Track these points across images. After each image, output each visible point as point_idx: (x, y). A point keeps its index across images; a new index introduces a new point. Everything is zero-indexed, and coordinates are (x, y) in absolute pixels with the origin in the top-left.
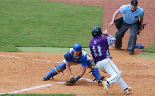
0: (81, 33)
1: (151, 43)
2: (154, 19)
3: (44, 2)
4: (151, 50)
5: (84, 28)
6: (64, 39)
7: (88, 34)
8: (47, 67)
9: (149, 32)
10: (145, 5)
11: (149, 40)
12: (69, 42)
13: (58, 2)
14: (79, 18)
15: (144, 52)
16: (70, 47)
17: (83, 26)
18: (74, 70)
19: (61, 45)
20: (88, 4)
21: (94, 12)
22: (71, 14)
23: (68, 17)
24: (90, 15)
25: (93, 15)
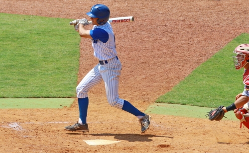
0: (38, 71)
1: (172, 86)
4: (172, 100)
5: (45, 61)
6: (8, 81)
7: (52, 72)
11: (168, 80)
12: (16, 88)
14: (35, 42)
15: (159, 104)
16: (19, 96)
17: (43, 56)
19: (1, 94)
21: (63, 30)
22: (19, 35)
23: (14, 41)
24: (56, 35)
25: (62, 36)
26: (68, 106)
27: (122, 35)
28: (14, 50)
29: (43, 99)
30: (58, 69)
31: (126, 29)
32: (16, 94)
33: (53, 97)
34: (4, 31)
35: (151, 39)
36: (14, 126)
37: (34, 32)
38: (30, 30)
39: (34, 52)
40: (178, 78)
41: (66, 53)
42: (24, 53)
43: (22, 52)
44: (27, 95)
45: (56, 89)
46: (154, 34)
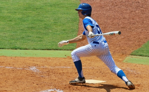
0: (50, 31)
1: (142, 44)
4: (142, 54)
5: (55, 25)
6: (29, 38)
7: (59, 32)
11: (139, 40)
12: (35, 42)
14: (49, 11)
15: (133, 56)
16: (37, 49)
17: (54, 21)
19: (25, 47)
21: (68, 4)
22: (38, 6)
23: (34, 11)
24: (63, 7)
25: (67, 8)
27: (108, 8)
28: (34, 17)
29: (53, 50)
30: (64, 30)
31: (111, 4)
32: (34, 47)
33: (60, 50)
34: (27, 4)
35: (128, 11)
36: (33, 69)
37: (48, 4)
38: (45, 3)
39: (48, 19)
40: (146, 38)
41: (69, 19)
42: (41, 19)
43: (39, 18)
44: (42, 48)
46: (130, 8)
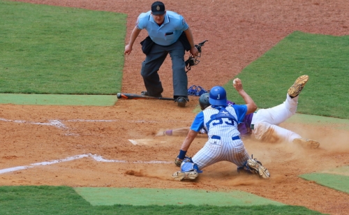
0: (82, 66)
2: (227, 38)
3: (8, 4)
5: (88, 56)
6: (50, 76)
7: (96, 67)
8: (16, 133)
9: (218, 63)
10: (209, 10)
11: (217, 79)
12: (58, 83)
13: (37, 3)
14: (79, 36)
17: (87, 51)
18: (70, 139)
19: (43, 89)
20: (96, 8)
22: (62, 28)
23: (57, 34)
24: (100, 29)
25: (106, 30)
26: (113, 104)
28: (56, 44)
30: (102, 64)
36: (55, 123)
38: (74, 23)
39: (77, 47)
41: (110, 48)
42: (66, 47)
44: (70, 91)
45: (100, 86)
